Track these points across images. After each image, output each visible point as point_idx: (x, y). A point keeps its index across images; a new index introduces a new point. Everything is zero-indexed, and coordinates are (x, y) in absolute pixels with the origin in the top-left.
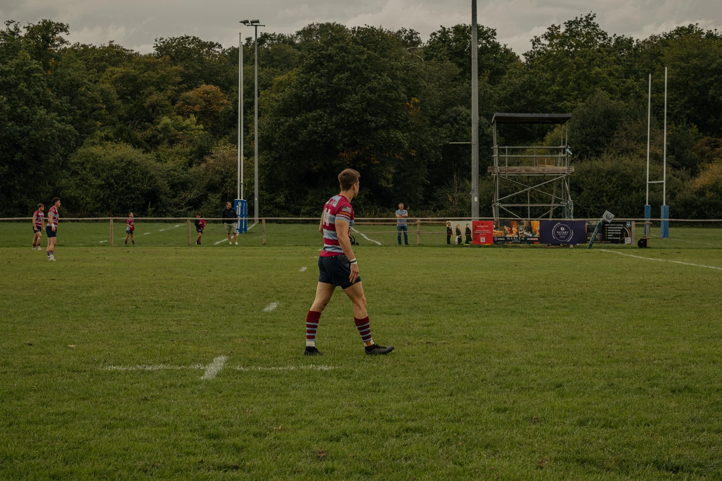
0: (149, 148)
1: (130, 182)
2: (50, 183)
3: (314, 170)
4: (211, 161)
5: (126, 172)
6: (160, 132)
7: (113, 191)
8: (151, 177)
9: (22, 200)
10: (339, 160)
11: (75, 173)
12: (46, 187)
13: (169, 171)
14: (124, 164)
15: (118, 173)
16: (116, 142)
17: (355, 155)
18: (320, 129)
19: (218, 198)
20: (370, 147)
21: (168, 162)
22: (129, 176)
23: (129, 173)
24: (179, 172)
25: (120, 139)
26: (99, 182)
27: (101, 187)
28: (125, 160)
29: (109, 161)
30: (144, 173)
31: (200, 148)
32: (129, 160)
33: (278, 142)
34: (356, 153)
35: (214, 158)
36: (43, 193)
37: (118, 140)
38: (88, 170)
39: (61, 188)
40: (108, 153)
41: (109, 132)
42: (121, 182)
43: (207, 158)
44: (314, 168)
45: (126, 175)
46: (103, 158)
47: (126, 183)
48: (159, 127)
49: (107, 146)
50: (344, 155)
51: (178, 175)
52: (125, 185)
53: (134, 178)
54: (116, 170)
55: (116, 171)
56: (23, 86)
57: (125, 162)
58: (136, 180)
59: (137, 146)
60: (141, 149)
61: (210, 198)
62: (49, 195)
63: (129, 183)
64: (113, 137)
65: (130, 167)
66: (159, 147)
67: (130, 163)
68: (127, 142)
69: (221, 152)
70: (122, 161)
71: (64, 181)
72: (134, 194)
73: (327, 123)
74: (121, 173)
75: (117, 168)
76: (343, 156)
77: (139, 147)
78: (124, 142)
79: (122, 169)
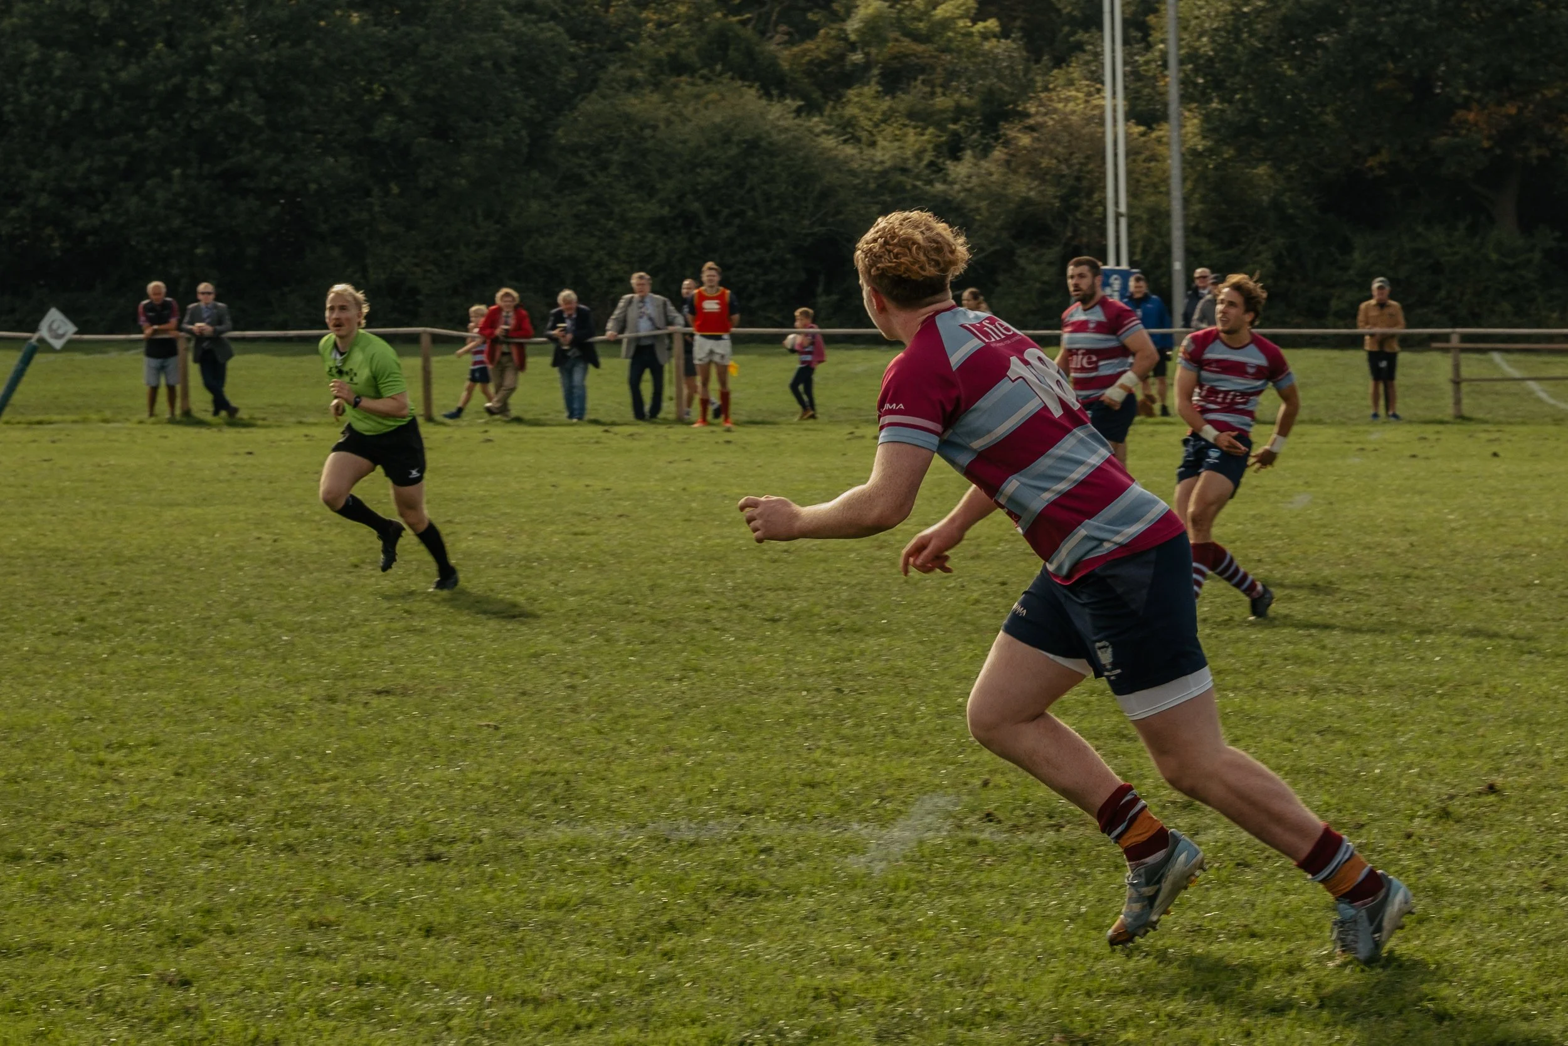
0: (817, 95)
1: (755, 208)
3: (1371, 169)
4: (1025, 140)
5: (740, 176)
6: (853, 47)
7: (699, 241)
8: (825, 195)
10: (1456, 135)
13: (884, 173)
14: (733, 151)
15: (715, 179)
16: (708, 80)
17: (1509, 117)
18: (1387, 29)
19: (1050, 264)
21: (881, 142)
22: (751, 190)
23: (753, 179)
24: (917, 177)
25: (719, 67)
28: (735, 138)
29: (684, 142)
30: (802, 179)
31: (989, 96)
32: (748, 137)
34: (1513, 111)
35: (1031, 129)
37: (712, 70)
40: (680, 114)
41: (685, 46)
42: (726, 211)
43: (1011, 131)
44: (1372, 162)
45: (741, 185)
47: (741, 214)
48: (853, 25)
49: (677, 93)
50: (1471, 117)
51: (915, 187)
52: (737, 221)
53: (768, 198)
54: (708, 171)
55: (709, 176)
57: (739, 145)
58: (776, 202)
59: (775, 92)
60: (788, 101)
61: (1022, 262)
63: (750, 213)
64: (695, 59)
65: (755, 161)
66: (851, 93)
67: (753, 146)
68: (743, 77)
69: (1055, 111)
70: (727, 140)
71: (535, 205)
72: (770, 249)
73: (1410, 12)
74: (725, 179)
75: (709, 163)
76: (1466, 121)
77: (782, 96)
78: (732, 78)
79: (728, 167)
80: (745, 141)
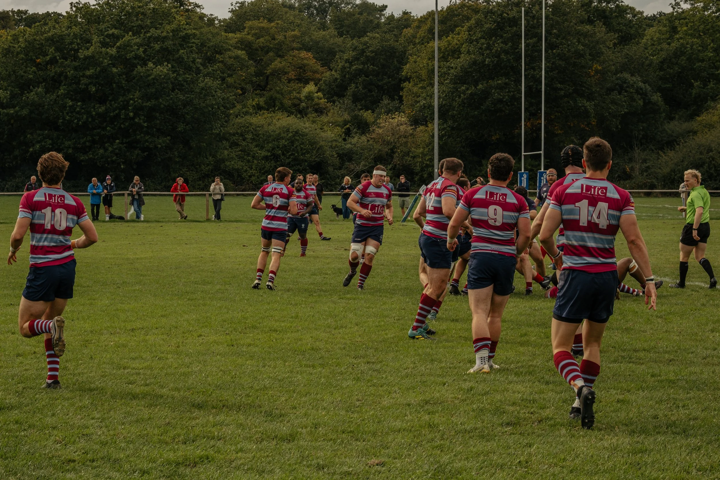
1: (298, 153)
2: (210, 155)
3: (493, 140)
5: (292, 142)
8: (320, 148)
9: (181, 172)
11: (235, 144)
12: (207, 158)
14: (290, 135)
15: (285, 143)
18: (506, 97)
20: (556, 115)
22: (297, 147)
23: (297, 143)
25: (277, 108)
26: (264, 153)
27: (266, 158)
28: (291, 131)
29: (274, 131)
30: (313, 143)
33: (457, 111)
36: (204, 165)
37: (274, 109)
38: (248, 140)
39: (223, 161)
42: (288, 154)
44: (494, 138)
45: (293, 146)
46: (266, 128)
47: (294, 154)
49: (265, 116)
52: (292, 157)
53: (302, 149)
55: (283, 142)
56: (183, 53)
57: (292, 132)
58: (304, 151)
62: (210, 167)
63: (296, 154)
65: (298, 138)
67: (296, 133)
70: (288, 131)
71: (226, 152)
72: (301, 166)
73: (513, 91)
74: (288, 144)
75: (283, 138)
78: (282, 112)
79: (288, 140)
80: (294, 131)
